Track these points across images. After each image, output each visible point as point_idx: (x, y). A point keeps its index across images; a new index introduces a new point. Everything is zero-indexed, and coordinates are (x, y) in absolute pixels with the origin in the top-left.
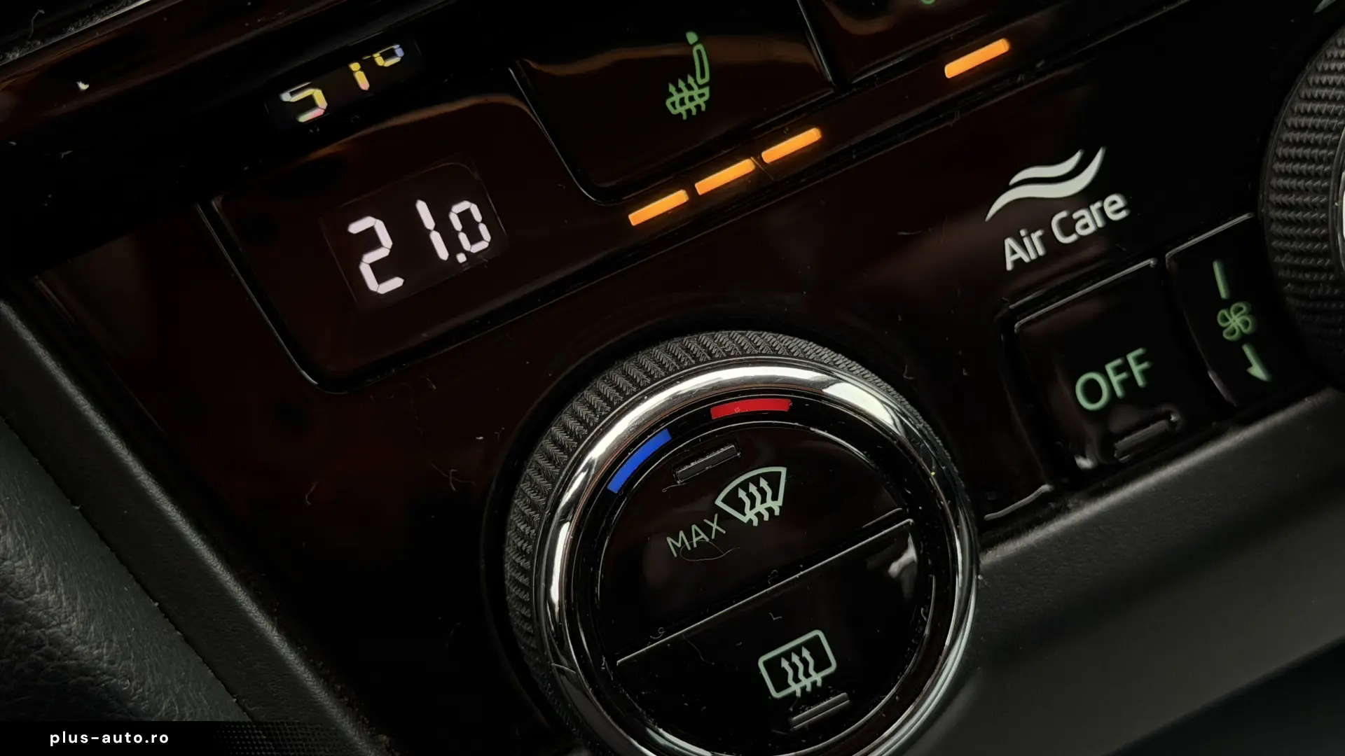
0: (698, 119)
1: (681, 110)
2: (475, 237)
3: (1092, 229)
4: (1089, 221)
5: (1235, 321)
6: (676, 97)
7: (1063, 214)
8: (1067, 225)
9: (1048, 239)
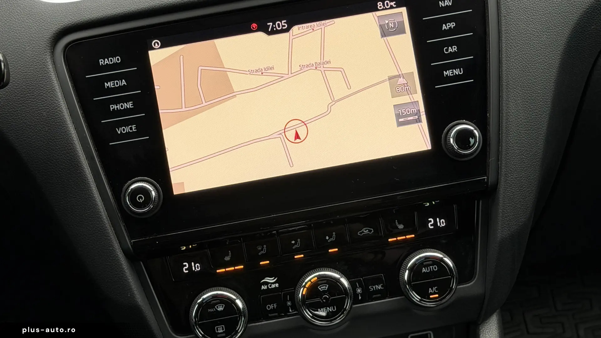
0: (228, 261)
1: (226, 260)
2: (198, 268)
3: (274, 287)
4: (273, 286)
5: (289, 303)
6: (226, 258)
7: (270, 284)
8: (270, 286)
9: (268, 287)
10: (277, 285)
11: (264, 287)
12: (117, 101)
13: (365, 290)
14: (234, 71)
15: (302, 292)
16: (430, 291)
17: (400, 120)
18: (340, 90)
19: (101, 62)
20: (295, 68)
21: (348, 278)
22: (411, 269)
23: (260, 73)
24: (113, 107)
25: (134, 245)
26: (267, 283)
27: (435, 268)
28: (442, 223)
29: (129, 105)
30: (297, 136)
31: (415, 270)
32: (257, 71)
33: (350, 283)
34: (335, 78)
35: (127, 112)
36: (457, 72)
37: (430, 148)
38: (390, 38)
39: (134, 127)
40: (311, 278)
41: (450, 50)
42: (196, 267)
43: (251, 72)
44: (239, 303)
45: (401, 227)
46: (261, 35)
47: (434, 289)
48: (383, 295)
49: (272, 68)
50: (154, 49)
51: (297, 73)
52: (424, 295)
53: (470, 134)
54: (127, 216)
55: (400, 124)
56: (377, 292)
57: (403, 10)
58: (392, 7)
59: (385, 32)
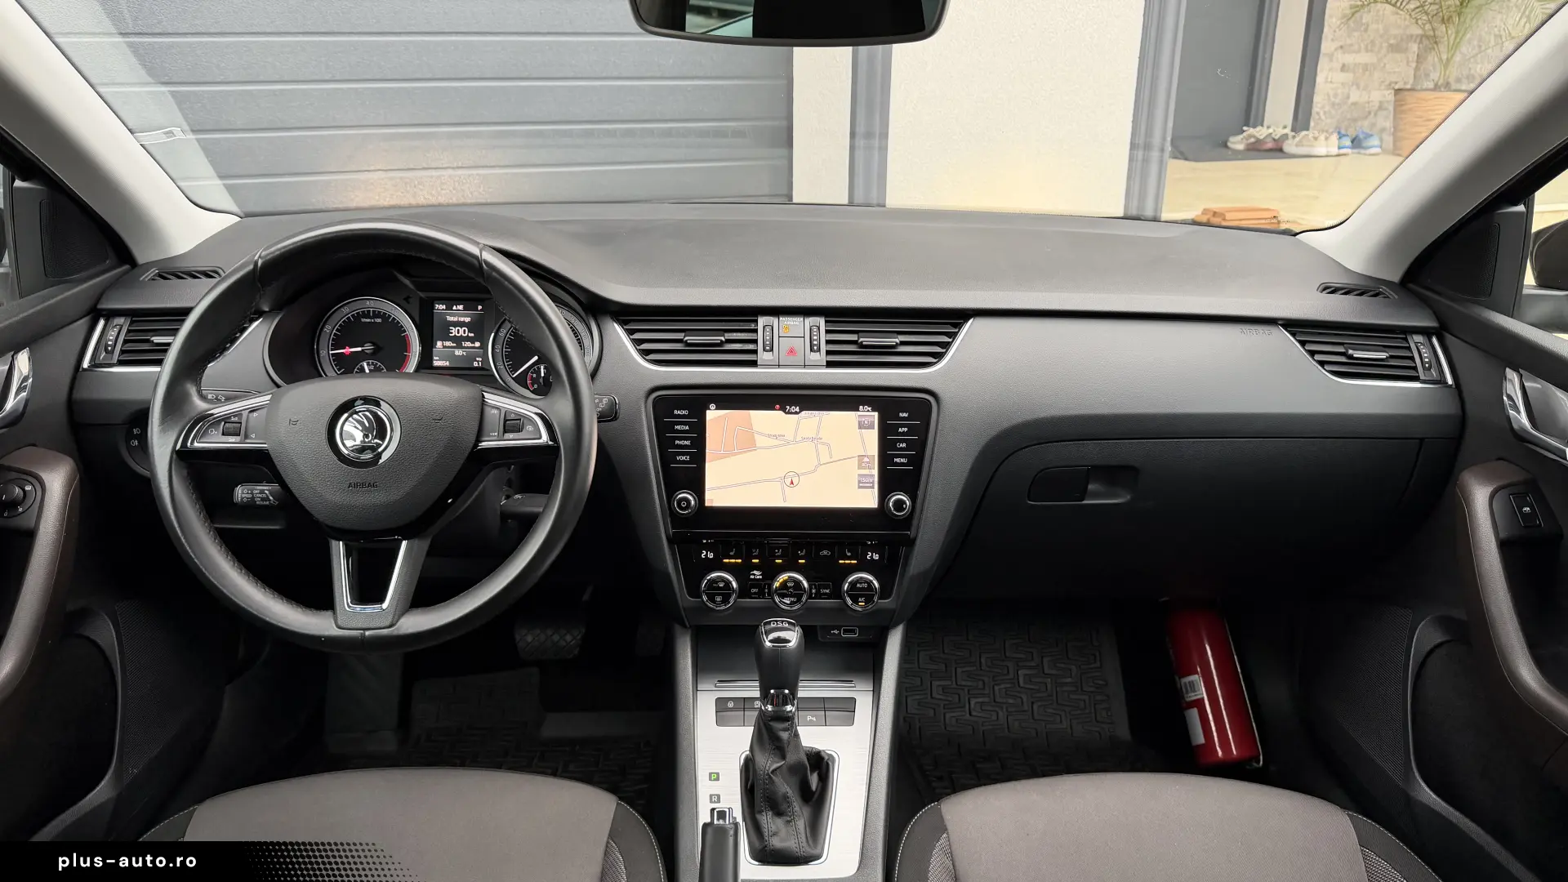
0: (732, 555)
4: (758, 577)
5: (766, 591)
6: (731, 553)
8: (756, 577)
10: (761, 577)
11: (752, 577)
12: (680, 439)
13: (818, 593)
14: (759, 433)
15: (777, 584)
16: (860, 600)
17: (861, 485)
18: (825, 458)
19: (676, 412)
20: (799, 439)
21: (808, 582)
22: (850, 583)
23: (776, 438)
24: (677, 442)
25: (674, 533)
26: (754, 575)
27: (866, 585)
28: (876, 557)
29: (687, 443)
30: (792, 483)
31: (853, 584)
32: (774, 436)
33: (810, 586)
34: (823, 450)
35: (686, 447)
36: (903, 460)
37: (876, 506)
38: (864, 431)
39: (688, 457)
40: (784, 577)
41: (901, 445)
42: (711, 555)
43: (769, 436)
44: (735, 585)
45: (849, 554)
46: (781, 412)
47: (863, 599)
48: (829, 596)
49: (784, 436)
50: (710, 409)
51: (800, 442)
52: (855, 601)
53: (904, 502)
54: (673, 514)
55: (860, 487)
56: (825, 594)
57: (876, 414)
58: (868, 411)
59: (861, 426)
